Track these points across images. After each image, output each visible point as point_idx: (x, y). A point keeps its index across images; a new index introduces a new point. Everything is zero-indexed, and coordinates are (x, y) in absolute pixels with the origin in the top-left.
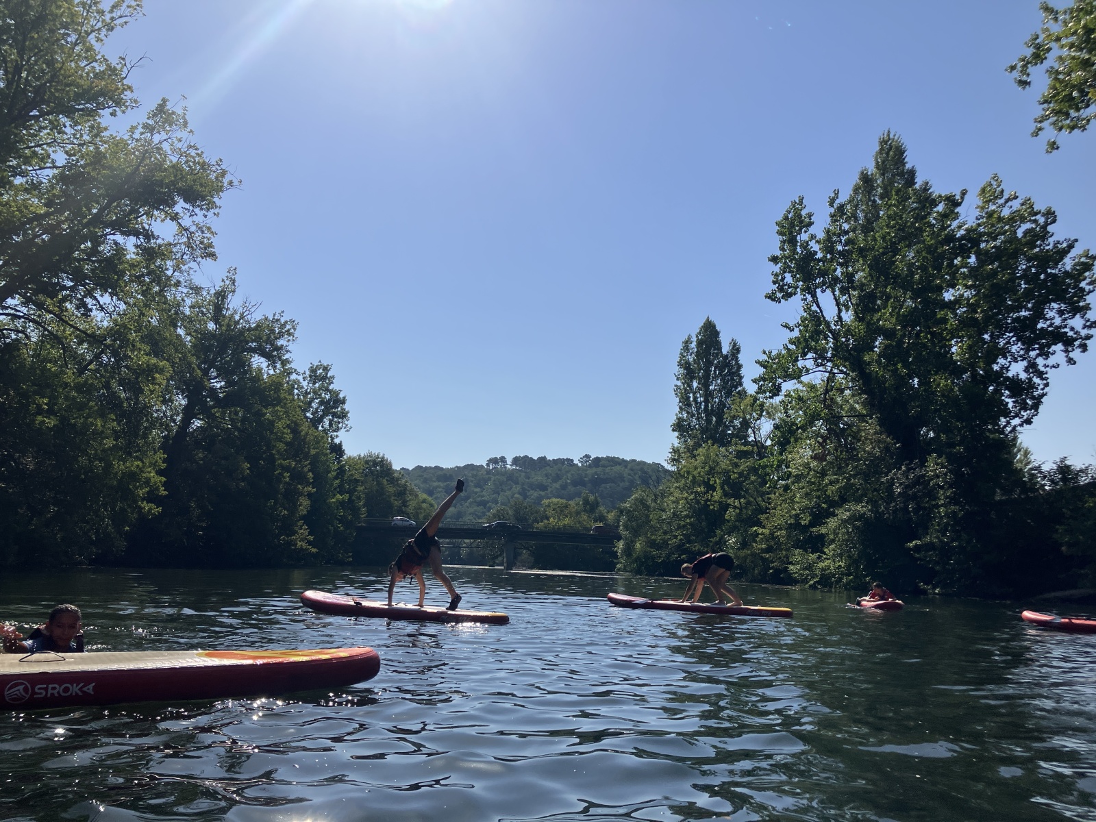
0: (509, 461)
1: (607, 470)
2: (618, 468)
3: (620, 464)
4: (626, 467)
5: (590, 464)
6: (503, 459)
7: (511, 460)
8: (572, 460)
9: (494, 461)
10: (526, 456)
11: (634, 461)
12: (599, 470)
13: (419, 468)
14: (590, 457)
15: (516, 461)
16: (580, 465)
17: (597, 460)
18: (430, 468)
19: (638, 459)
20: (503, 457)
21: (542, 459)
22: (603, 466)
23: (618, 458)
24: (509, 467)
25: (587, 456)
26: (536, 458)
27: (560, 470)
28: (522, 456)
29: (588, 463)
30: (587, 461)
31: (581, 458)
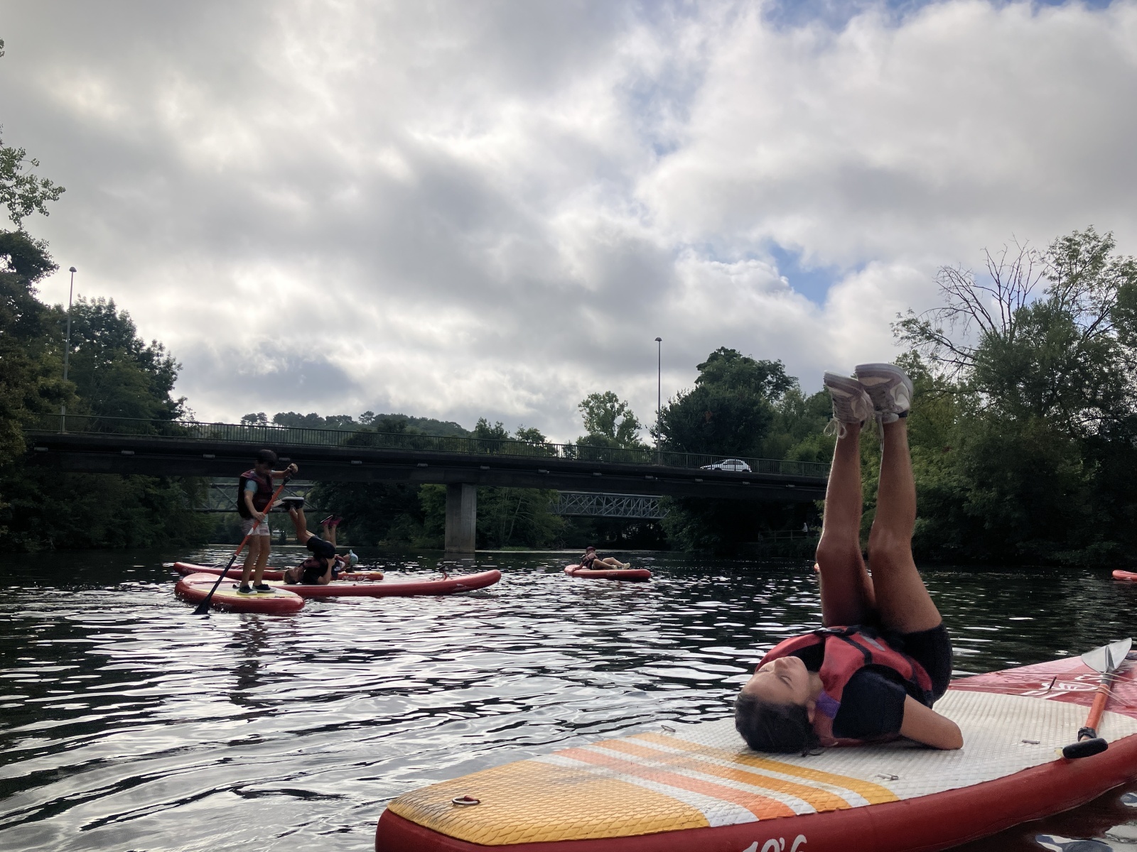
0: (270, 417)
3: (409, 423)
5: (373, 422)
6: (262, 416)
7: (273, 418)
8: (350, 418)
9: (252, 418)
10: (291, 414)
11: (424, 419)
14: (373, 414)
15: (279, 418)
16: (360, 422)
17: (382, 417)
19: (429, 418)
20: (263, 414)
21: (313, 417)
23: (406, 416)
25: (370, 414)
26: (304, 416)
28: (286, 412)
29: (370, 421)
30: (368, 419)
31: (362, 415)
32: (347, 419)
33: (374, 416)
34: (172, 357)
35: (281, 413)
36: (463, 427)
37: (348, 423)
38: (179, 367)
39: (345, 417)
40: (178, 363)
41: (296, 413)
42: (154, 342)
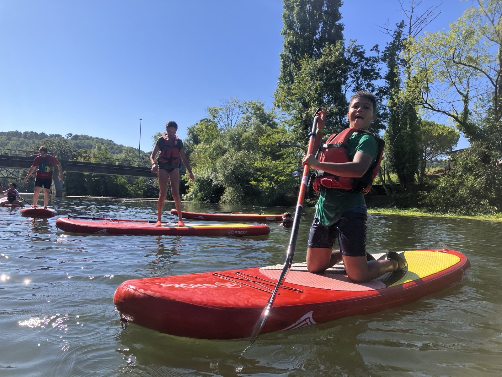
1: (83, 142)
2: (88, 141)
3: (89, 139)
4: (93, 140)
5: (72, 139)
8: (61, 136)
10: (32, 132)
11: (97, 138)
12: (78, 141)
16: (66, 138)
17: (76, 137)
19: (100, 137)
21: (43, 134)
22: (80, 139)
23: (88, 136)
25: (71, 134)
26: (39, 133)
27: (54, 140)
28: (30, 131)
30: (71, 136)
31: (67, 135)
32: (59, 136)
33: (73, 135)
35: (27, 131)
36: (115, 142)
37: (60, 138)
41: (34, 132)
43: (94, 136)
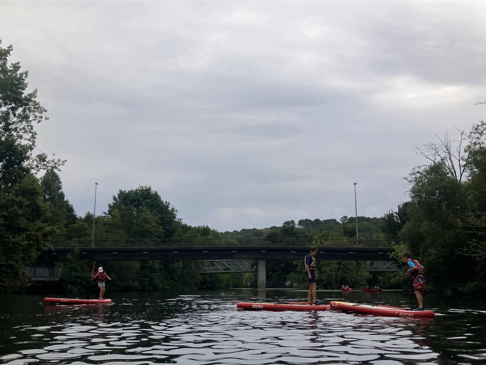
0: (297, 222)
2: (366, 223)
6: (293, 222)
7: (298, 222)
8: (336, 220)
9: (287, 223)
10: (307, 219)
11: (375, 218)
13: (244, 230)
14: (347, 217)
15: (301, 222)
16: (341, 222)
18: (250, 229)
20: (293, 221)
21: (317, 221)
23: (365, 217)
24: (296, 226)
25: (345, 217)
26: (313, 220)
27: (328, 226)
28: (304, 219)
29: (346, 221)
30: (345, 220)
31: (341, 218)
33: (348, 218)
34: (174, 207)
35: (301, 219)
37: (335, 223)
38: (177, 211)
39: (333, 220)
40: (176, 210)
41: (309, 219)
42: (166, 202)
43: (371, 217)
